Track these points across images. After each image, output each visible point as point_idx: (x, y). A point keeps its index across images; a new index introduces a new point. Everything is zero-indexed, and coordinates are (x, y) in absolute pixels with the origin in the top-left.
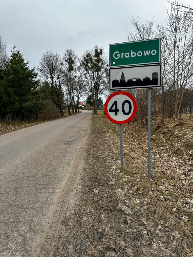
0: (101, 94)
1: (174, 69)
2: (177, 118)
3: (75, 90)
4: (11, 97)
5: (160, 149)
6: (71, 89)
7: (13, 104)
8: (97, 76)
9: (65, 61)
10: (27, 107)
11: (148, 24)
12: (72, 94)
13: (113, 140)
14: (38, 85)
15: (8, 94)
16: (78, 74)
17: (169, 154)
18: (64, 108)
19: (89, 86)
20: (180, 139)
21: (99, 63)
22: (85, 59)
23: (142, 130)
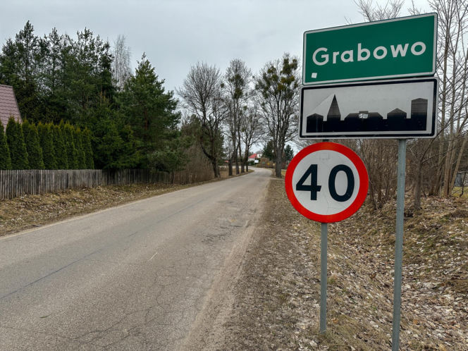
0: (291, 140)
1: (444, 96)
2: (448, 198)
3: (243, 131)
4: (128, 141)
5: (411, 268)
6: (236, 130)
7: (131, 154)
8: (285, 108)
9: (229, 80)
10: (156, 160)
11: (390, 8)
12: (238, 138)
13: (307, 239)
14: (178, 122)
15: (124, 136)
16: (250, 104)
17: (436, 284)
18: (222, 163)
19: (269, 124)
20: (461, 250)
21: (289, 84)
22: (265, 77)
23: (371, 219)
